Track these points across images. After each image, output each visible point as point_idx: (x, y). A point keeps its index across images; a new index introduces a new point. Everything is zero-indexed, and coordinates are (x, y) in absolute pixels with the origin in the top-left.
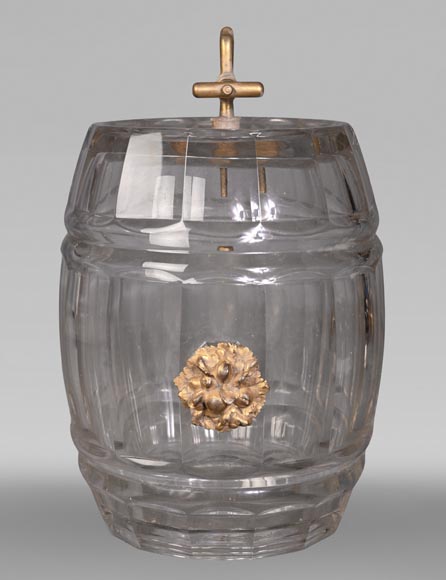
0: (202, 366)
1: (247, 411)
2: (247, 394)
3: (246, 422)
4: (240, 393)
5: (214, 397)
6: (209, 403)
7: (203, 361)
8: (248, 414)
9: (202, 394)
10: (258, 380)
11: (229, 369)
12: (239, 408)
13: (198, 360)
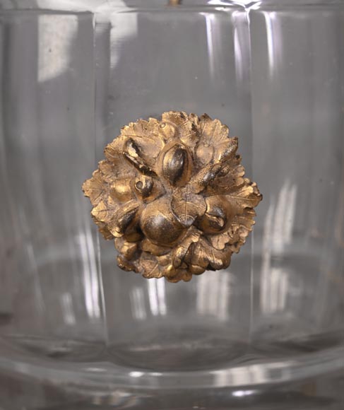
0: (133, 153)
1: (220, 242)
2: (220, 206)
3: (220, 262)
4: (207, 206)
5: (157, 214)
6: (148, 226)
7: (136, 146)
8: (222, 246)
9: (136, 209)
10: (241, 181)
11: (185, 158)
12: (206, 236)
13: (126, 144)
